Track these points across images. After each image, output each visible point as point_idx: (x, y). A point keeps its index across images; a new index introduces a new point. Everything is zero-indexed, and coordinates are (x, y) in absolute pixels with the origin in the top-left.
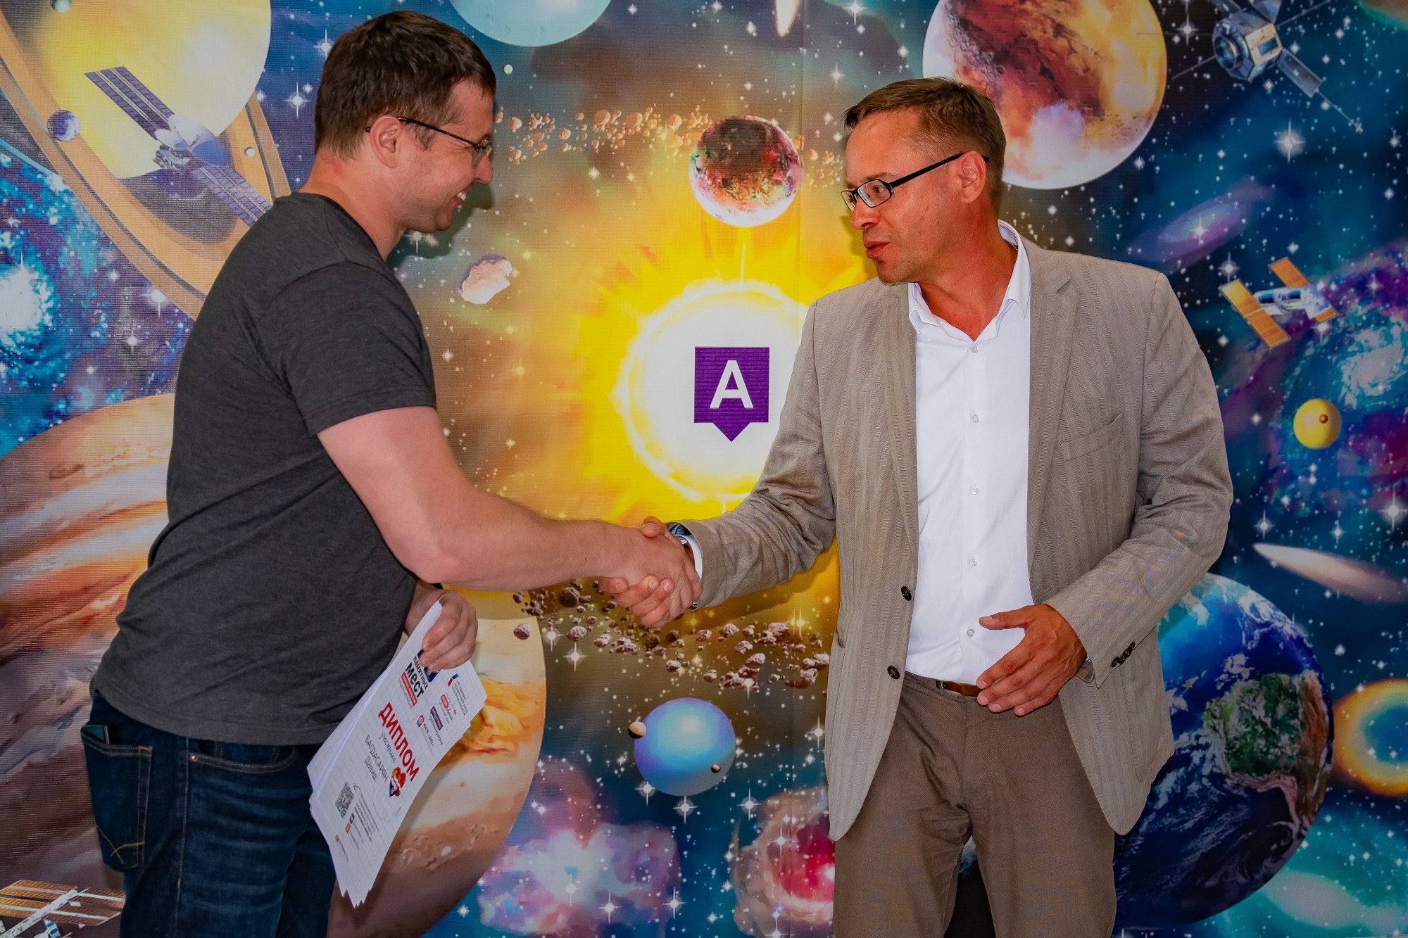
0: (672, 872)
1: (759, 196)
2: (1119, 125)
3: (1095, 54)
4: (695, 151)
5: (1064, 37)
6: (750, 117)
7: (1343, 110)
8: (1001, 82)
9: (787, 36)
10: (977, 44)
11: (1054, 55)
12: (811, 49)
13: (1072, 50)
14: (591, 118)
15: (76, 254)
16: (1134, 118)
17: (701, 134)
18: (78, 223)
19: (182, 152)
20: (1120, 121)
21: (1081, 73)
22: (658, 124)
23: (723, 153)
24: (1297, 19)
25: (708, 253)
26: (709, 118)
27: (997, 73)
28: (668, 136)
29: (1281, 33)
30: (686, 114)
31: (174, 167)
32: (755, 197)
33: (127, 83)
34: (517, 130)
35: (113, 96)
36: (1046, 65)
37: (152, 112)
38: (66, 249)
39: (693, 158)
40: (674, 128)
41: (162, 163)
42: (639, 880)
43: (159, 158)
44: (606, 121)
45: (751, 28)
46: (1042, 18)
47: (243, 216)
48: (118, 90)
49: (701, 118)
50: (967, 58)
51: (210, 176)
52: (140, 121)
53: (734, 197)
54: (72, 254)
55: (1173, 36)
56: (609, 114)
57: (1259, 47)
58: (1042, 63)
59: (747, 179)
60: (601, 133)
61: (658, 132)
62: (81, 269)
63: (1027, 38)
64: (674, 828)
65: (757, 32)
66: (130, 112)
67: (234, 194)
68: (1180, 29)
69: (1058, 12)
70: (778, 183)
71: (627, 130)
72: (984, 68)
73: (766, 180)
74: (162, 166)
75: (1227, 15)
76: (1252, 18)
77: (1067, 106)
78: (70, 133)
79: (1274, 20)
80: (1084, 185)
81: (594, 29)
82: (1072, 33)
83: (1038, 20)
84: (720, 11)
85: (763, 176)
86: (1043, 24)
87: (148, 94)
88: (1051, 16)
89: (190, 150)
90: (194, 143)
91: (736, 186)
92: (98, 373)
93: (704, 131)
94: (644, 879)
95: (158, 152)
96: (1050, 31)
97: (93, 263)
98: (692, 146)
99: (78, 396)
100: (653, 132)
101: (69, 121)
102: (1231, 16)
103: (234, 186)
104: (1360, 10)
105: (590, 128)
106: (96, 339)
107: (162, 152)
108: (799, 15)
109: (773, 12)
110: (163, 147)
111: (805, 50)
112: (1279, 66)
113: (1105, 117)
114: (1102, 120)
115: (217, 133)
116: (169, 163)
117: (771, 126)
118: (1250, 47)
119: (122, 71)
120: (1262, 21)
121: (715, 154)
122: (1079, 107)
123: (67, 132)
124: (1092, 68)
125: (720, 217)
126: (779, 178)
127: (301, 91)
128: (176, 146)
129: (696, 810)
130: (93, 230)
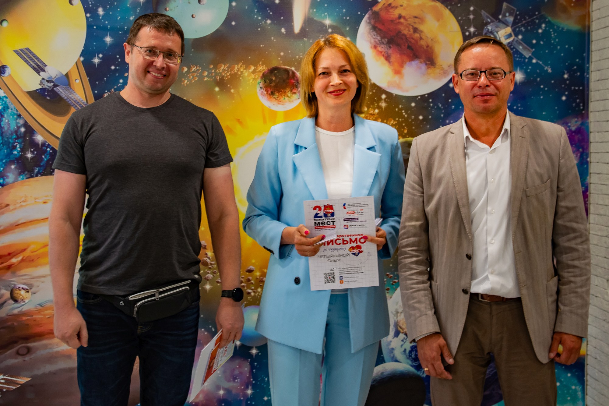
0: (248, 378)
1: (287, 98)
2: (442, 69)
3: (432, 40)
4: (259, 80)
5: (418, 33)
6: (283, 67)
7: (543, 63)
8: (390, 51)
9: (298, 34)
10: (380, 36)
11: (413, 41)
12: (309, 39)
13: (421, 38)
14: (216, 67)
15: (8, 121)
16: (449, 66)
17: (262, 73)
18: (9, 109)
19: (50, 81)
20: (442, 68)
21: (425, 48)
22: (244, 69)
23: (271, 81)
24: (521, 25)
25: (265, 122)
26: (265, 67)
27: (388, 48)
28: (248, 74)
29: (514, 30)
30: (255, 65)
31: (48, 87)
32: (285, 99)
33: (29, 54)
34: (186, 72)
35: (24, 59)
36: (410, 45)
37: (39, 65)
38: (4, 119)
39: (258, 83)
40: (251, 71)
41: (42, 85)
42: (234, 381)
43: (41, 83)
44: (222, 68)
45: (283, 30)
46: (408, 25)
47: (74, 106)
48: (25, 57)
49: (262, 67)
50: (376, 42)
51: (61, 90)
52: (34, 69)
53: (276, 99)
54: (7, 121)
55: (466, 32)
56: (223, 65)
57: (504, 36)
58: (408, 44)
59: (281, 91)
60: (220, 73)
61: (244, 73)
62: (10, 127)
63: (402, 33)
64: (249, 360)
65: (286, 32)
66: (30, 65)
67: (70, 97)
68: (469, 29)
69: (415, 23)
70: (295, 93)
71: (231, 71)
72: (383, 46)
73: (289, 92)
74: (42, 86)
75: (489, 23)
76: (501, 25)
77: (419, 62)
78: (7, 74)
79: (511, 25)
80: (428, 94)
81: (217, 30)
82: (421, 32)
83: (406, 26)
84: (270, 24)
85: (288, 90)
86: (408, 27)
87: (38, 58)
88: (412, 24)
89: (54, 80)
90: (55, 77)
91: (277, 95)
92: (15, 168)
93: (263, 72)
94: (236, 381)
95: (41, 81)
96: (412, 30)
97: (15, 125)
98: (258, 78)
99: (8, 177)
100: (242, 72)
101: (6, 69)
102: (491, 24)
103: (70, 94)
104: (549, 21)
105: (215, 72)
106: (15, 155)
107: (43, 81)
108: (304, 25)
109: (293, 24)
110: (43, 79)
111: (306, 39)
112: (513, 44)
113: (436, 66)
114: (435, 67)
115: (64, 74)
116: (45, 85)
117: (291, 70)
118: (500, 36)
119: (28, 49)
120: (505, 26)
121: (268, 81)
122: (425, 62)
123: (6, 73)
124: (430, 45)
125: (270, 107)
126: (295, 91)
127: (98, 56)
128: (48, 78)
129: (259, 353)
130: (15, 112)
